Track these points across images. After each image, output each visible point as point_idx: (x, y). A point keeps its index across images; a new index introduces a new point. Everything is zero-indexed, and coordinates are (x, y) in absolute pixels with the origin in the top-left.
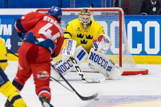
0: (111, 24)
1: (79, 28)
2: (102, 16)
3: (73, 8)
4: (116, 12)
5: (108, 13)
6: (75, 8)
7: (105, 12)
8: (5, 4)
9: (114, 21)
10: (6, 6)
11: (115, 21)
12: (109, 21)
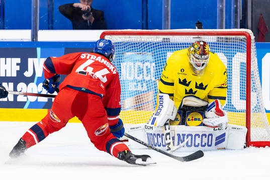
0: (233, 59)
1: (182, 70)
2: (216, 44)
3: (168, 29)
4: (242, 37)
5: (227, 39)
6: (171, 29)
7: (222, 36)
8: (48, 23)
9: (238, 53)
10: (50, 25)
11: (240, 53)
12: (229, 53)
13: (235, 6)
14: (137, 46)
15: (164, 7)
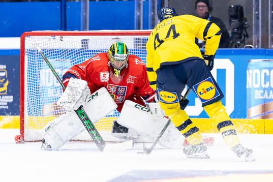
13: (152, 13)
14: (58, 54)
15: (83, 14)
